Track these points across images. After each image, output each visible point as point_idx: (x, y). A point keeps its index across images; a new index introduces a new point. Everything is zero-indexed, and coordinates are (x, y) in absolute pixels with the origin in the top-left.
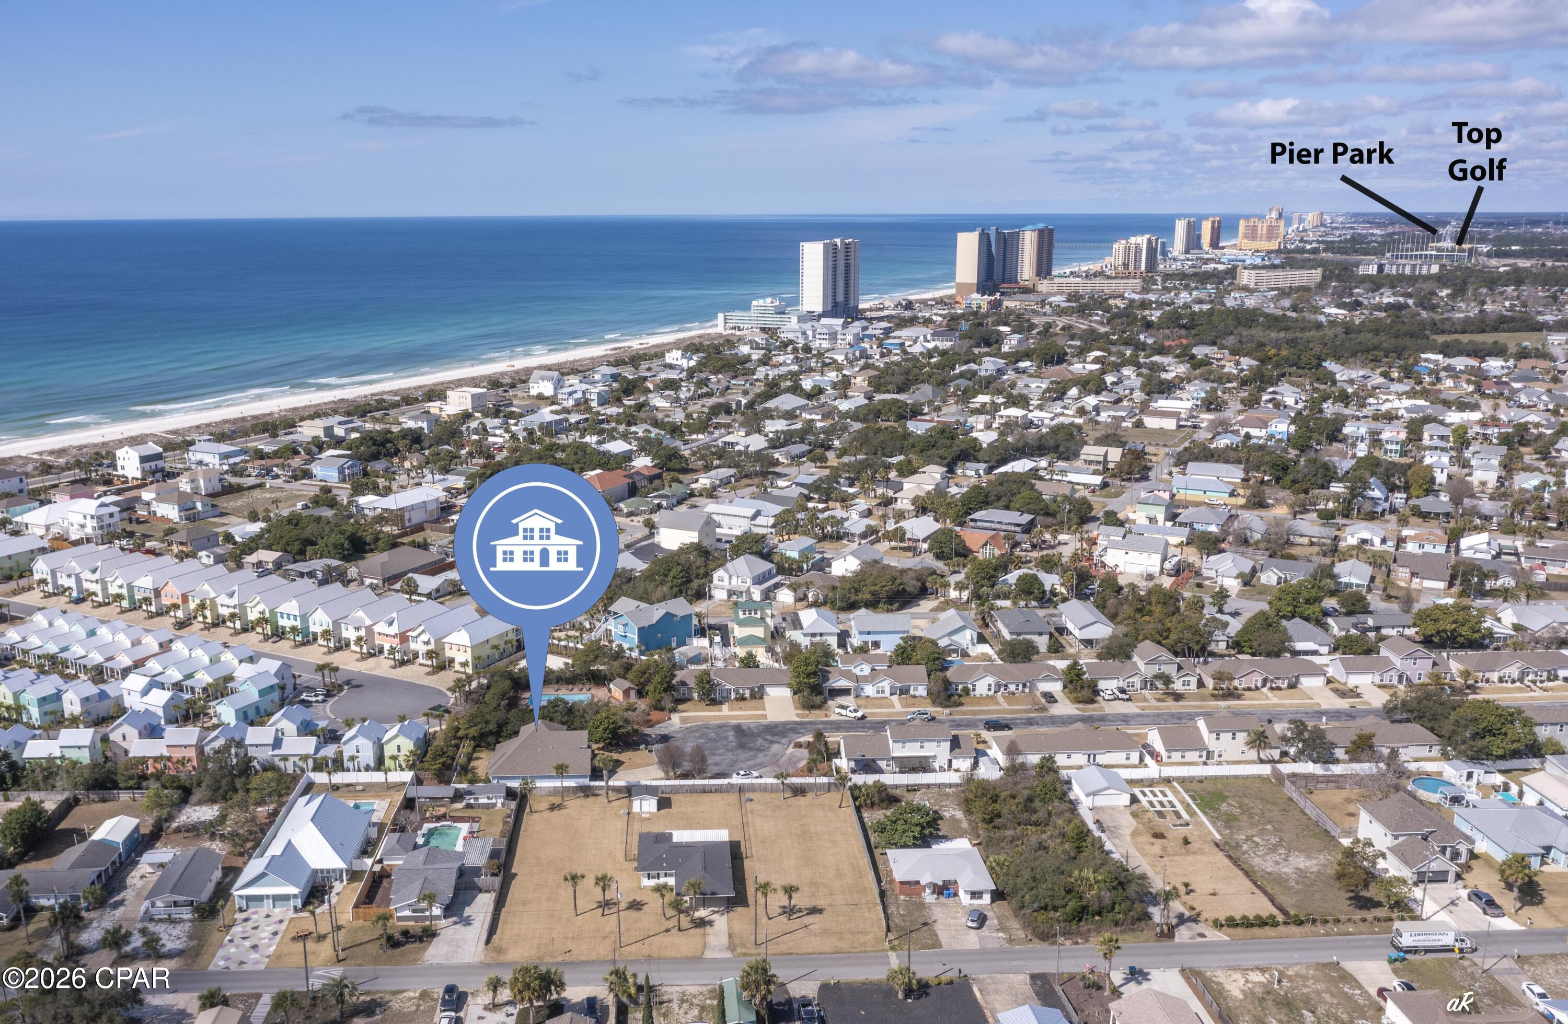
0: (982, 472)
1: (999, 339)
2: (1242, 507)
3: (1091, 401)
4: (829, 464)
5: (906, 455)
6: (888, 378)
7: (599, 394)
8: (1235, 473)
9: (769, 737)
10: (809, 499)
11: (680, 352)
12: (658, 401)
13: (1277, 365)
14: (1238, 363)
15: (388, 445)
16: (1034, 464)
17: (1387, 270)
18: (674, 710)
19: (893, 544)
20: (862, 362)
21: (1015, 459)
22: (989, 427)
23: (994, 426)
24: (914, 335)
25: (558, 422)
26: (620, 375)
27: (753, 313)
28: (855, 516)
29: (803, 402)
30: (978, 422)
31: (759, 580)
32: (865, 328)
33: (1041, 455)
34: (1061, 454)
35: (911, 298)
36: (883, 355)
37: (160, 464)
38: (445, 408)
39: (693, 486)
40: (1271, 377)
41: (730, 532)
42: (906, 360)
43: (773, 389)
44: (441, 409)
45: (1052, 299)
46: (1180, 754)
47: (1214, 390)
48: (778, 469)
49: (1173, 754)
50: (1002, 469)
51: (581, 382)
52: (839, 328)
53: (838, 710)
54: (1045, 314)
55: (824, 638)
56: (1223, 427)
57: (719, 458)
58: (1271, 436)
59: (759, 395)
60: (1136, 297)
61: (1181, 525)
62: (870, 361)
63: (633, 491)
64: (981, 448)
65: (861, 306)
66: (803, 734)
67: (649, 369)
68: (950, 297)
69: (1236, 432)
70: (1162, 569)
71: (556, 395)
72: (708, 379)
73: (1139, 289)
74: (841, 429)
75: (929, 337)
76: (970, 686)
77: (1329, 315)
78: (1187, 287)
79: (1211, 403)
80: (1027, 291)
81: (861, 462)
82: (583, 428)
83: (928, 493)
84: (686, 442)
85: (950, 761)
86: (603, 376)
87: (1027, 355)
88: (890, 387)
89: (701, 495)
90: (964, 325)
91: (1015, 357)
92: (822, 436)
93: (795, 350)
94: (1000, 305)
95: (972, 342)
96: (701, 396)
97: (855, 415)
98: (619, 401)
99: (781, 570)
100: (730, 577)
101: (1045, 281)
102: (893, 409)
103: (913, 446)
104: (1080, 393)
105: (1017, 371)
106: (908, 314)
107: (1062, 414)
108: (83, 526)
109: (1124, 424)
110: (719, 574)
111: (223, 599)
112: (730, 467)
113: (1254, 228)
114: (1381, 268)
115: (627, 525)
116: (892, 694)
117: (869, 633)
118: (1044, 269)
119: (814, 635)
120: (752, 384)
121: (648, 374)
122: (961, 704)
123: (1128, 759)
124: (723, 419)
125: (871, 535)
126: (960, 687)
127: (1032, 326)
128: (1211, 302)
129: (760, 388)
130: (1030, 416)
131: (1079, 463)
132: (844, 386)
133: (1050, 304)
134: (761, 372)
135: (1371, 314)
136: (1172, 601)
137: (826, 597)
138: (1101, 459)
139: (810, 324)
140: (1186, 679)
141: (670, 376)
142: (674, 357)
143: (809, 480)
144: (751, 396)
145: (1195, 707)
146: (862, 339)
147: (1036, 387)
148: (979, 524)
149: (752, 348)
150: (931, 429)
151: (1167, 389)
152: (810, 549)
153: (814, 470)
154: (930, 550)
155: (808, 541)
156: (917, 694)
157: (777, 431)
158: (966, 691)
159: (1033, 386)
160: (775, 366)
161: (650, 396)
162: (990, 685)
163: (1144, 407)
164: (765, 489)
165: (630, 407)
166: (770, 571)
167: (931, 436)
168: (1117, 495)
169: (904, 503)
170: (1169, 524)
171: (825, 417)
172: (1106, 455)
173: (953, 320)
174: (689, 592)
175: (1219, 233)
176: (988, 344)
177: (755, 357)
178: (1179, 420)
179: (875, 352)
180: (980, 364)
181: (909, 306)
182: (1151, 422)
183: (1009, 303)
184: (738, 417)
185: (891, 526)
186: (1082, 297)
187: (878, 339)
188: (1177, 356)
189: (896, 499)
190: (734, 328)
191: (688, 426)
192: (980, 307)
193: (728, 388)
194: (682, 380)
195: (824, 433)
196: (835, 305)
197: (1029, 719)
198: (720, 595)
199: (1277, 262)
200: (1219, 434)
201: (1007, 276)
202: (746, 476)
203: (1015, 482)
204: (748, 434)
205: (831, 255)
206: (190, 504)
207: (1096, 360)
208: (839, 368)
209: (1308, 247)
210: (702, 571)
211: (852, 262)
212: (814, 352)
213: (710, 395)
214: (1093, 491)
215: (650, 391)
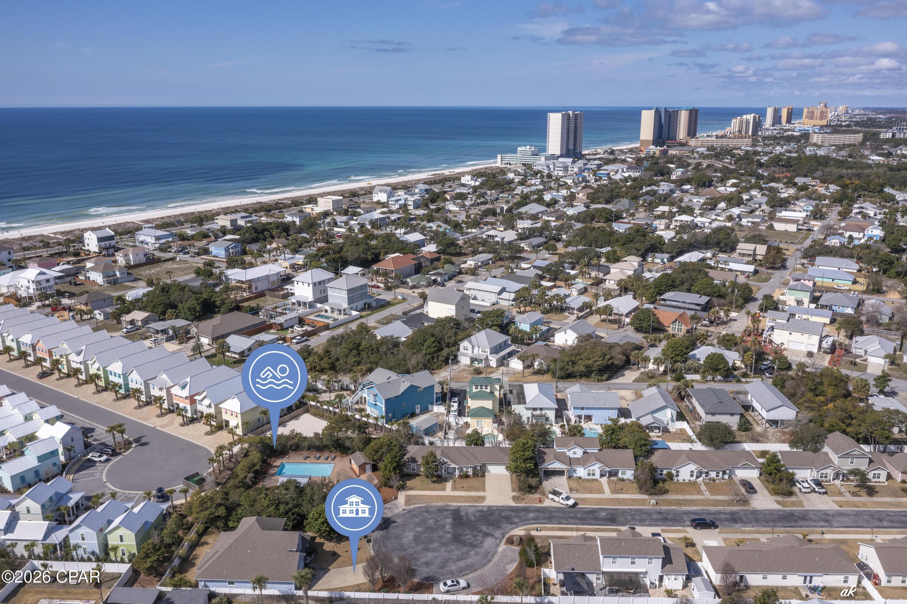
0: (665, 260)
1: (669, 172)
2: (864, 292)
3: (736, 211)
4: (558, 252)
5: (612, 247)
6: (599, 194)
7: (414, 201)
8: (852, 266)
9: (484, 528)
10: (542, 278)
11: (470, 176)
12: (451, 207)
13: (855, 190)
14: (827, 188)
15: (265, 233)
16: (703, 255)
17: (897, 136)
18: (402, 488)
19: (603, 317)
20: (583, 184)
21: (688, 251)
22: (667, 227)
23: (671, 227)
24: (616, 169)
25: (384, 219)
26: (431, 189)
27: (518, 155)
28: (575, 293)
29: (543, 208)
30: (660, 224)
31: (495, 350)
32: (585, 164)
33: (707, 249)
34: (721, 248)
35: (614, 148)
36: (596, 180)
37: (113, 243)
38: (315, 208)
39: (462, 266)
40: (853, 198)
41: (482, 303)
42: (611, 184)
43: (525, 200)
44: (312, 210)
45: (698, 149)
46: (901, 578)
47: (817, 205)
48: (523, 255)
49: (894, 579)
50: (681, 259)
51: (405, 194)
52: (570, 164)
53: (551, 496)
54: (694, 158)
55: (543, 412)
56: (830, 231)
57: (483, 245)
58: (871, 238)
59: (515, 204)
60: (750, 149)
61: (823, 307)
62: (588, 184)
63: (418, 269)
64: (664, 243)
65: (583, 153)
66: (517, 525)
67: (450, 187)
68: (636, 148)
69: (841, 235)
70: (820, 347)
71: (388, 202)
72: (486, 193)
73: (750, 144)
74: (567, 228)
75: (625, 170)
76: (674, 472)
77: (873, 160)
78: (778, 144)
79: (816, 214)
80: (682, 145)
81: (581, 251)
82: (397, 223)
83: (629, 277)
84: (462, 234)
85: (661, 578)
86: (420, 190)
87: (688, 181)
88: (601, 200)
89: (467, 273)
90: (646, 164)
91: (680, 182)
92: (554, 232)
93: (542, 176)
94: (667, 153)
95: (653, 173)
96: (478, 204)
97: (578, 218)
98: (427, 206)
99: (515, 340)
100: (473, 347)
101: (693, 139)
102: (603, 214)
103: (617, 241)
104: (727, 206)
105: (682, 191)
106: (611, 157)
107: (716, 220)
108: (28, 288)
109: (760, 227)
110: (464, 344)
111: (73, 357)
112: (489, 253)
113: (813, 112)
114: (894, 135)
115: (409, 295)
116: (602, 476)
117: (582, 409)
118: (692, 132)
119: (535, 409)
120: (512, 197)
121: (449, 190)
122: (666, 492)
123: (846, 581)
124: (490, 219)
125: (587, 308)
126: (665, 472)
127: (689, 165)
128: (797, 152)
129: (517, 199)
130: (696, 220)
131: (735, 255)
132: (571, 199)
133: (697, 152)
134: (519, 190)
135: (900, 160)
136: (842, 384)
137: (549, 366)
138: (752, 253)
139: (552, 161)
140: (877, 472)
141: (462, 191)
142: (466, 180)
143: (543, 264)
144: (510, 205)
145: (891, 504)
146: (584, 171)
147: (698, 201)
148: (668, 303)
149: (515, 175)
150: (629, 229)
151: (785, 204)
152: (539, 322)
153: (547, 256)
154: (631, 324)
155: (537, 315)
156: (625, 477)
157: (524, 228)
158: (670, 476)
159: (695, 200)
160: (529, 186)
161: (447, 203)
162: (692, 472)
163: (772, 217)
164: (512, 270)
165: (432, 210)
166: (505, 342)
167: (630, 234)
168: (767, 280)
169: (611, 284)
170: (813, 306)
171: (558, 219)
172: (755, 250)
173: (639, 161)
174: (440, 358)
175: (791, 115)
176: (662, 175)
177: (516, 180)
178: (798, 225)
179: (591, 178)
180: (658, 186)
181: (612, 152)
182: (779, 226)
183: (672, 152)
184: (501, 218)
185: (601, 303)
186: (716, 149)
187: (593, 171)
188: (785, 184)
189: (605, 280)
190: (507, 164)
191: (466, 223)
192: (655, 153)
193: (497, 199)
194: (469, 193)
195: (555, 230)
196: (568, 151)
197: (733, 514)
198: (464, 360)
199: (828, 131)
200: (829, 235)
201: (670, 136)
202: (501, 259)
203: (693, 270)
204: (505, 229)
205: (566, 121)
206: (111, 273)
207: (733, 185)
208: (569, 188)
209: (844, 124)
210: (452, 340)
211: (579, 125)
212: (554, 178)
213: (485, 203)
214: (748, 277)
215: (448, 200)
